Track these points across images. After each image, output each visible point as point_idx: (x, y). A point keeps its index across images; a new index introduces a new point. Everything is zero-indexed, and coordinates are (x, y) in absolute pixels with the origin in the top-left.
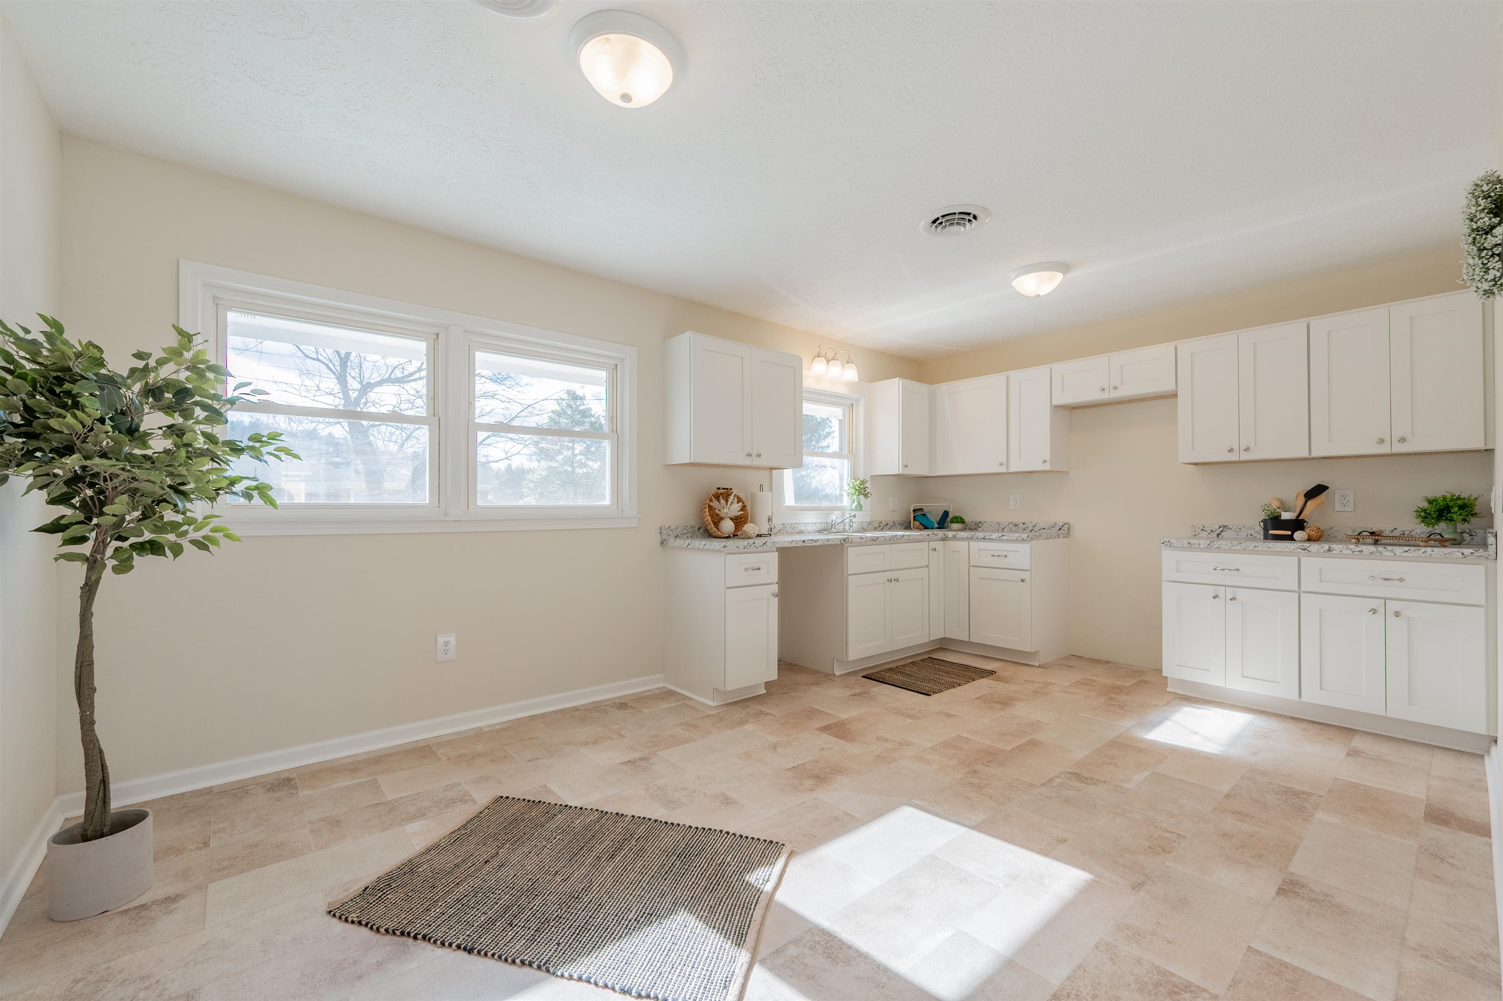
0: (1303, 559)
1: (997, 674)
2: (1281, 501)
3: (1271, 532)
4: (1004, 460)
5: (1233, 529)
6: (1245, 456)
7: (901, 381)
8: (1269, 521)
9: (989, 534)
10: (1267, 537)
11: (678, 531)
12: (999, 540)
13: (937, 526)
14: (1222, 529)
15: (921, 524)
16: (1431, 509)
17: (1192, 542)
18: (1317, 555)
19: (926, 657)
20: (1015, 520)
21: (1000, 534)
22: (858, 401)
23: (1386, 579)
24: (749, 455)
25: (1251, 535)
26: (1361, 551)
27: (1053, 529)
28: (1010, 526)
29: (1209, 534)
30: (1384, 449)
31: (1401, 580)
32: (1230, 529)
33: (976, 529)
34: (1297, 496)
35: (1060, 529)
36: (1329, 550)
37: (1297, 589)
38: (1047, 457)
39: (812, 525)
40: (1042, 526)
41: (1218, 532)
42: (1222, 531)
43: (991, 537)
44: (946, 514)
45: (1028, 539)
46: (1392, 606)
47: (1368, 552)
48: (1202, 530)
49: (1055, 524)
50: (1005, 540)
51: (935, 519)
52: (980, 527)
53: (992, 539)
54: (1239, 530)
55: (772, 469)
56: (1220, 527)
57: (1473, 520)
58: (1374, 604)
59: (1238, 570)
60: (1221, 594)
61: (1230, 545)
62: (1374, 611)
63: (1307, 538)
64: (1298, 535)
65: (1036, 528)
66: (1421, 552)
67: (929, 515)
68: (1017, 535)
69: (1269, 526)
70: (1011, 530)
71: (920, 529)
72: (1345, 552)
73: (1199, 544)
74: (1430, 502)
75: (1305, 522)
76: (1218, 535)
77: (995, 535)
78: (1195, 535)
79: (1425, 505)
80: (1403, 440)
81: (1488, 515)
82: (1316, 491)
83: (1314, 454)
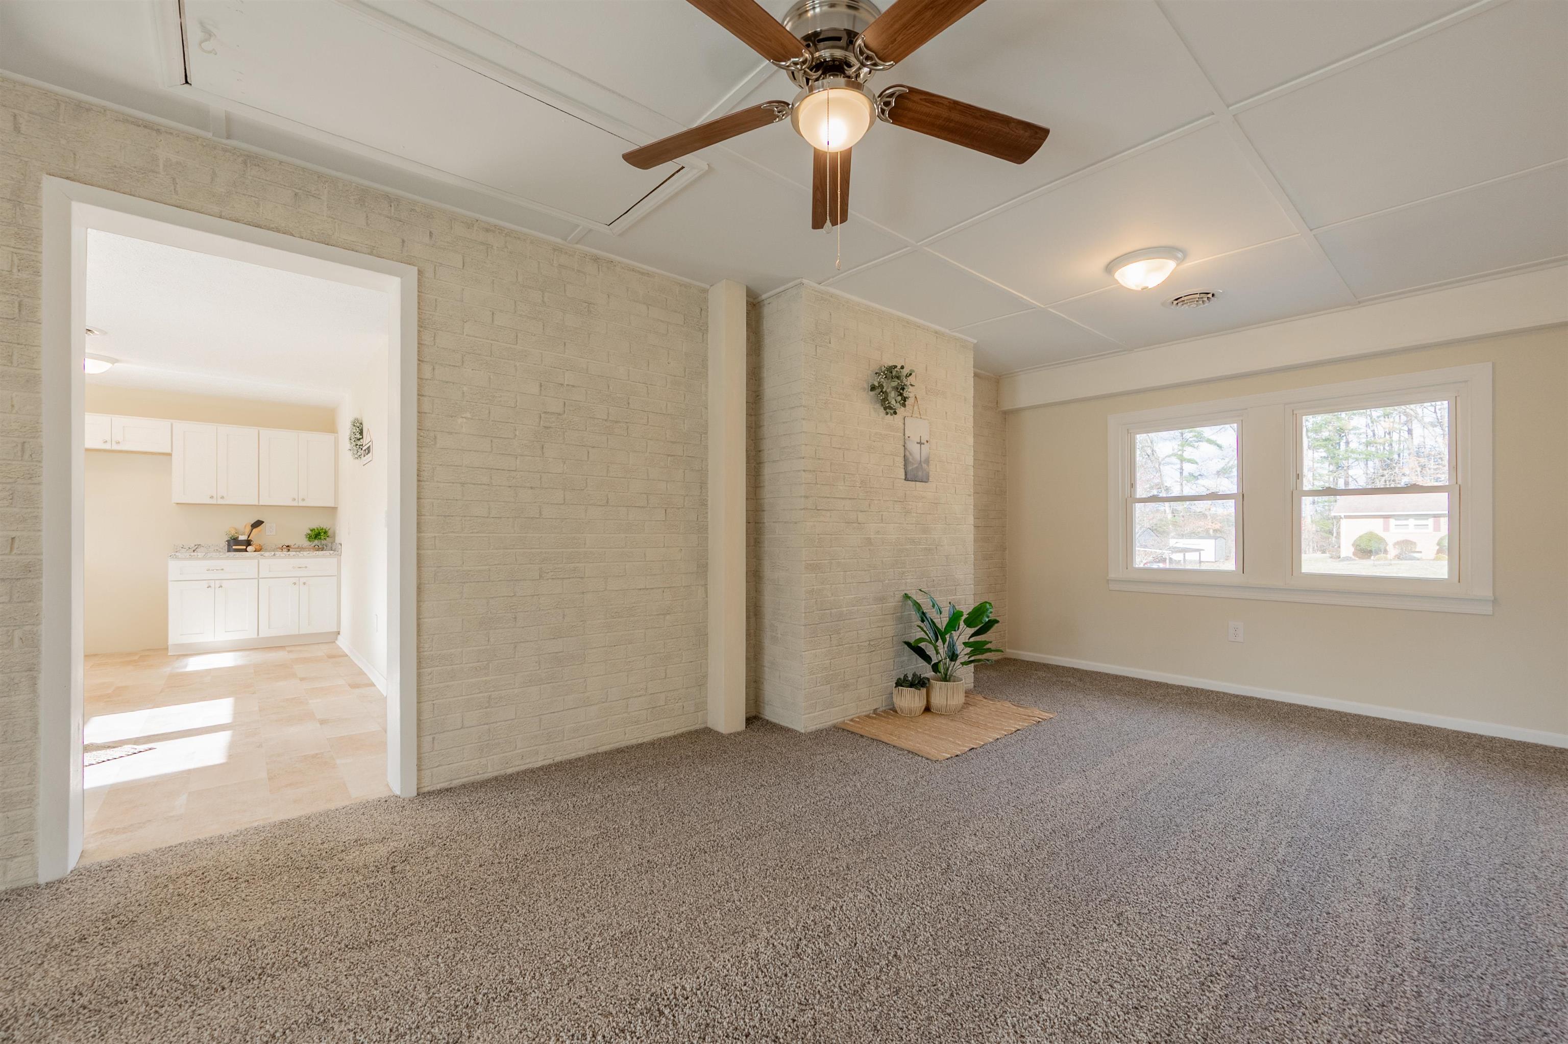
0: (260, 561)
2: (235, 529)
3: (234, 547)
5: (205, 546)
6: (220, 502)
8: (231, 541)
10: (229, 551)
16: (313, 533)
17: (192, 554)
18: (267, 558)
23: (299, 568)
25: (219, 549)
29: (188, 549)
30: (295, 504)
31: (306, 567)
32: (203, 546)
34: (245, 527)
36: (274, 555)
37: (257, 577)
41: (194, 548)
42: (197, 547)
46: (303, 580)
48: (182, 548)
54: (209, 547)
56: (196, 545)
57: (327, 539)
58: (294, 580)
59: (222, 570)
60: (212, 585)
61: (215, 556)
62: (295, 584)
63: (254, 549)
64: (249, 548)
69: (230, 545)
72: (282, 555)
73: (198, 556)
74: (311, 531)
75: (252, 541)
76: (194, 551)
79: (310, 532)
80: (303, 500)
81: (334, 536)
82: (258, 524)
83: (261, 503)
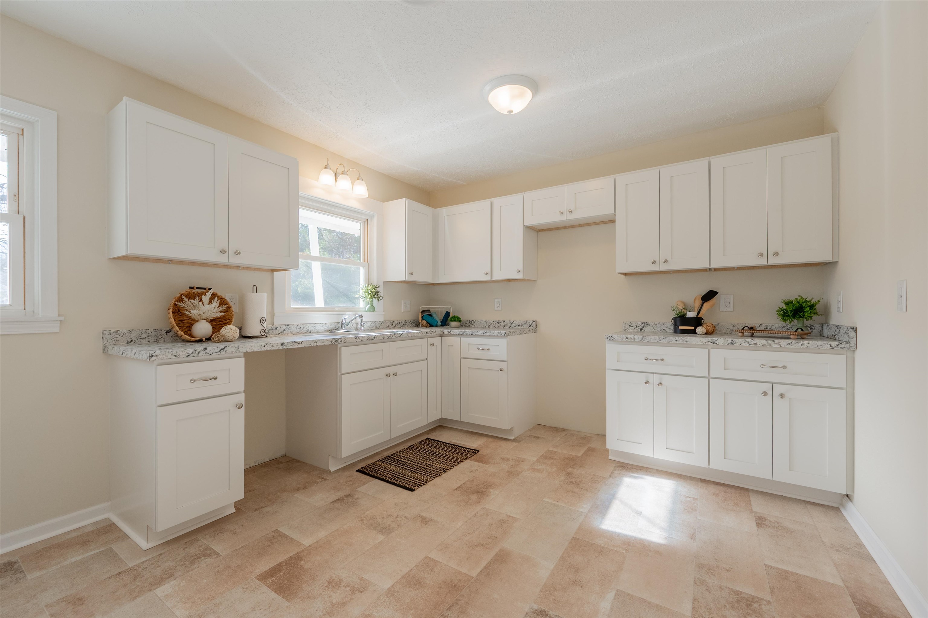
0: (712, 351)
1: (480, 453)
2: (684, 303)
3: (680, 327)
4: (488, 270)
5: (651, 325)
6: (664, 267)
7: (407, 201)
8: (678, 319)
9: (476, 331)
10: (675, 332)
11: (132, 336)
12: (483, 336)
13: (441, 324)
14: (643, 325)
15: (428, 323)
16: (790, 308)
17: (629, 336)
18: (723, 347)
19: (424, 438)
20: (498, 319)
21: (484, 331)
22: (372, 217)
23: (773, 367)
24: (223, 252)
25: (664, 330)
26: (756, 344)
27: (525, 326)
28: (495, 324)
29: (635, 329)
30: (762, 262)
31: (784, 367)
32: (649, 325)
33: (470, 326)
34: (695, 300)
35: (530, 326)
36: (732, 343)
37: (707, 375)
38: (521, 268)
39: (321, 325)
40: (517, 323)
41: (641, 327)
42: (643, 327)
43: (477, 334)
44: (448, 314)
45: (506, 335)
46: (779, 389)
47: (761, 345)
48: (630, 326)
49: (527, 322)
50: (488, 336)
51: (438, 318)
52: (472, 325)
53: (478, 335)
54: (655, 326)
55: (273, 271)
56: (642, 323)
57: (814, 317)
58: (766, 387)
59: (663, 360)
60: (651, 381)
61: (658, 339)
62: (765, 394)
63: (705, 332)
64: (699, 330)
65: (513, 325)
66: (800, 344)
67: (434, 315)
68: (497, 332)
69: (678, 323)
70: (495, 328)
71: (427, 327)
72: (743, 344)
73: (634, 339)
74: (787, 304)
75: (702, 319)
76: (641, 330)
77: (480, 332)
78: (625, 330)
79: (784, 306)
80: (776, 254)
81: (826, 313)
82: (710, 296)
83: (714, 265)
